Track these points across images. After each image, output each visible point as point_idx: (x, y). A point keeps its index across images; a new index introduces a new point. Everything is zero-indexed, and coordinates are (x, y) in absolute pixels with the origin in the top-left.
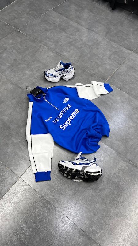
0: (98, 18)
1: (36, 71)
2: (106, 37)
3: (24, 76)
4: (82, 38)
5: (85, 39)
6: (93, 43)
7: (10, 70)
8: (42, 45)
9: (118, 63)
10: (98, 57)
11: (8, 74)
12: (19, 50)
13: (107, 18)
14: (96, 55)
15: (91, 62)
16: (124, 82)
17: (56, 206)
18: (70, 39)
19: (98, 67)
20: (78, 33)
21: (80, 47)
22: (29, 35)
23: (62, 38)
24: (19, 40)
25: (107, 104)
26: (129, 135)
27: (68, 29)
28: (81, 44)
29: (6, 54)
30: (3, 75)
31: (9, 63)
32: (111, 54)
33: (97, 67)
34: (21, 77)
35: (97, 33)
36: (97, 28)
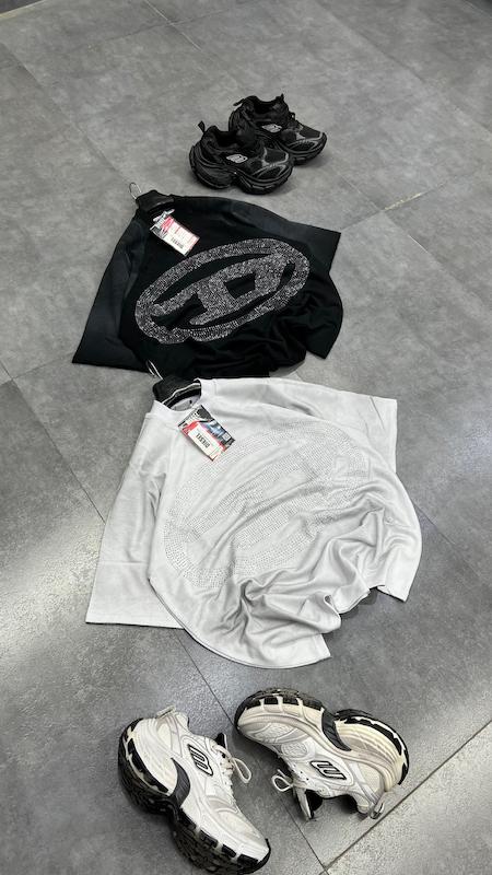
0: (442, 35)
1: (178, 138)
2: (443, 91)
3: (136, 142)
4: (362, 82)
5: (371, 85)
6: (390, 101)
7: (102, 120)
8: (228, 76)
9: (449, 170)
10: (391, 140)
11: (93, 128)
12: (151, 76)
13: (476, 41)
14: (385, 134)
15: (362, 150)
16: (445, 227)
17: (80, 474)
18: (325, 75)
19: (374, 169)
20: (357, 63)
21: (342, 102)
22: (200, 43)
23: (297, 68)
24: (164, 49)
25: (357, 272)
26: (389, 370)
27: (329, 48)
28: (349, 96)
29: (110, 79)
30: (78, 127)
31: (110, 103)
32: (438, 143)
33: (372, 166)
34: (127, 143)
35: (417, 76)
36: (426, 63)
